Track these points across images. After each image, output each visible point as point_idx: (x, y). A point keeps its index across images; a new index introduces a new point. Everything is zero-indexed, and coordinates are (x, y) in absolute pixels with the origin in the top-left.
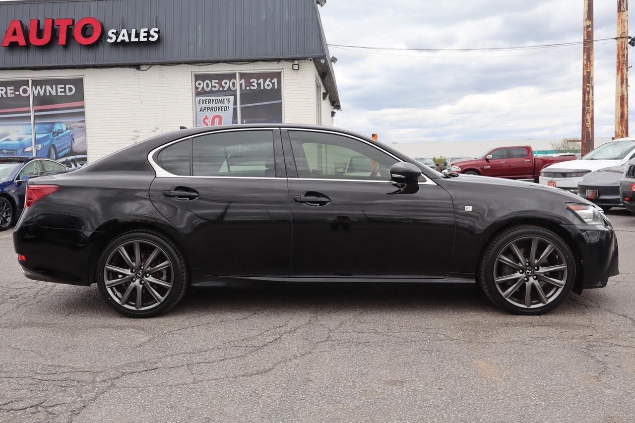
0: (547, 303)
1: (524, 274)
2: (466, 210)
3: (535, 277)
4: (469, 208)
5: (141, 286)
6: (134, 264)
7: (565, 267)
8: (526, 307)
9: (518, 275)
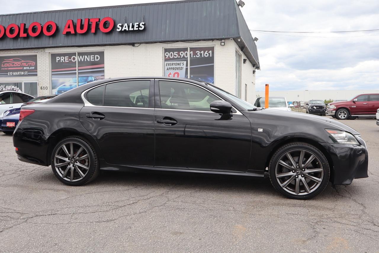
0: (310, 192)
1: (295, 173)
2: (259, 131)
3: (303, 175)
4: (261, 130)
5: (73, 168)
6: (70, 155)
7: (322, 170)
8: (296, 194)
9: (291, 173)
